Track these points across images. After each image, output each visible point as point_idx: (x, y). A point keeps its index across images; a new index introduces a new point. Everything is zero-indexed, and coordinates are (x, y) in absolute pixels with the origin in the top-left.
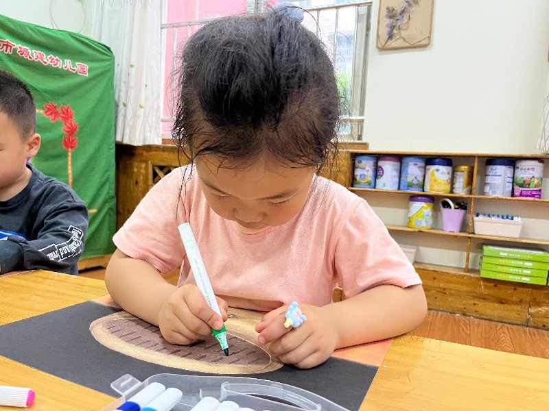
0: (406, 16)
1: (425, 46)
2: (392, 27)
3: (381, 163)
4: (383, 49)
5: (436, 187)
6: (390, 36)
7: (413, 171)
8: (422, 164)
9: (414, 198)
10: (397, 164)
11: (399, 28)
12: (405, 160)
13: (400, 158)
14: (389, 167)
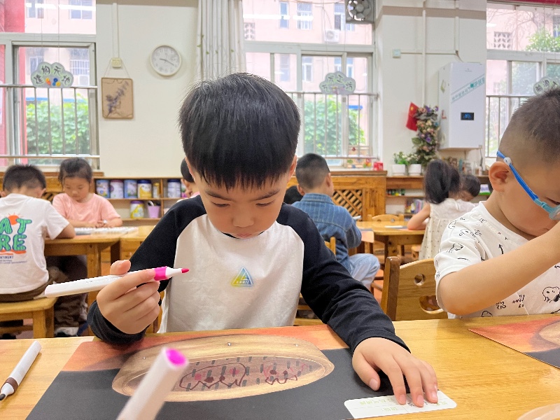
0: (118, 101)
1: (131, 119)
2: (111, 107)
3: (112, 184)
4: (107, 118)
5: (143, 195)
6: (110, 111)
7: (131, 187)
8: (135, 183)
9: (132, 202)
10: (121, 184)
11: (115, 107)
12: (126, 181)
13: (122, 181)
14: (116, 186)
